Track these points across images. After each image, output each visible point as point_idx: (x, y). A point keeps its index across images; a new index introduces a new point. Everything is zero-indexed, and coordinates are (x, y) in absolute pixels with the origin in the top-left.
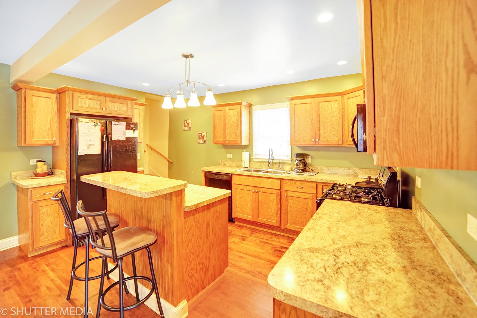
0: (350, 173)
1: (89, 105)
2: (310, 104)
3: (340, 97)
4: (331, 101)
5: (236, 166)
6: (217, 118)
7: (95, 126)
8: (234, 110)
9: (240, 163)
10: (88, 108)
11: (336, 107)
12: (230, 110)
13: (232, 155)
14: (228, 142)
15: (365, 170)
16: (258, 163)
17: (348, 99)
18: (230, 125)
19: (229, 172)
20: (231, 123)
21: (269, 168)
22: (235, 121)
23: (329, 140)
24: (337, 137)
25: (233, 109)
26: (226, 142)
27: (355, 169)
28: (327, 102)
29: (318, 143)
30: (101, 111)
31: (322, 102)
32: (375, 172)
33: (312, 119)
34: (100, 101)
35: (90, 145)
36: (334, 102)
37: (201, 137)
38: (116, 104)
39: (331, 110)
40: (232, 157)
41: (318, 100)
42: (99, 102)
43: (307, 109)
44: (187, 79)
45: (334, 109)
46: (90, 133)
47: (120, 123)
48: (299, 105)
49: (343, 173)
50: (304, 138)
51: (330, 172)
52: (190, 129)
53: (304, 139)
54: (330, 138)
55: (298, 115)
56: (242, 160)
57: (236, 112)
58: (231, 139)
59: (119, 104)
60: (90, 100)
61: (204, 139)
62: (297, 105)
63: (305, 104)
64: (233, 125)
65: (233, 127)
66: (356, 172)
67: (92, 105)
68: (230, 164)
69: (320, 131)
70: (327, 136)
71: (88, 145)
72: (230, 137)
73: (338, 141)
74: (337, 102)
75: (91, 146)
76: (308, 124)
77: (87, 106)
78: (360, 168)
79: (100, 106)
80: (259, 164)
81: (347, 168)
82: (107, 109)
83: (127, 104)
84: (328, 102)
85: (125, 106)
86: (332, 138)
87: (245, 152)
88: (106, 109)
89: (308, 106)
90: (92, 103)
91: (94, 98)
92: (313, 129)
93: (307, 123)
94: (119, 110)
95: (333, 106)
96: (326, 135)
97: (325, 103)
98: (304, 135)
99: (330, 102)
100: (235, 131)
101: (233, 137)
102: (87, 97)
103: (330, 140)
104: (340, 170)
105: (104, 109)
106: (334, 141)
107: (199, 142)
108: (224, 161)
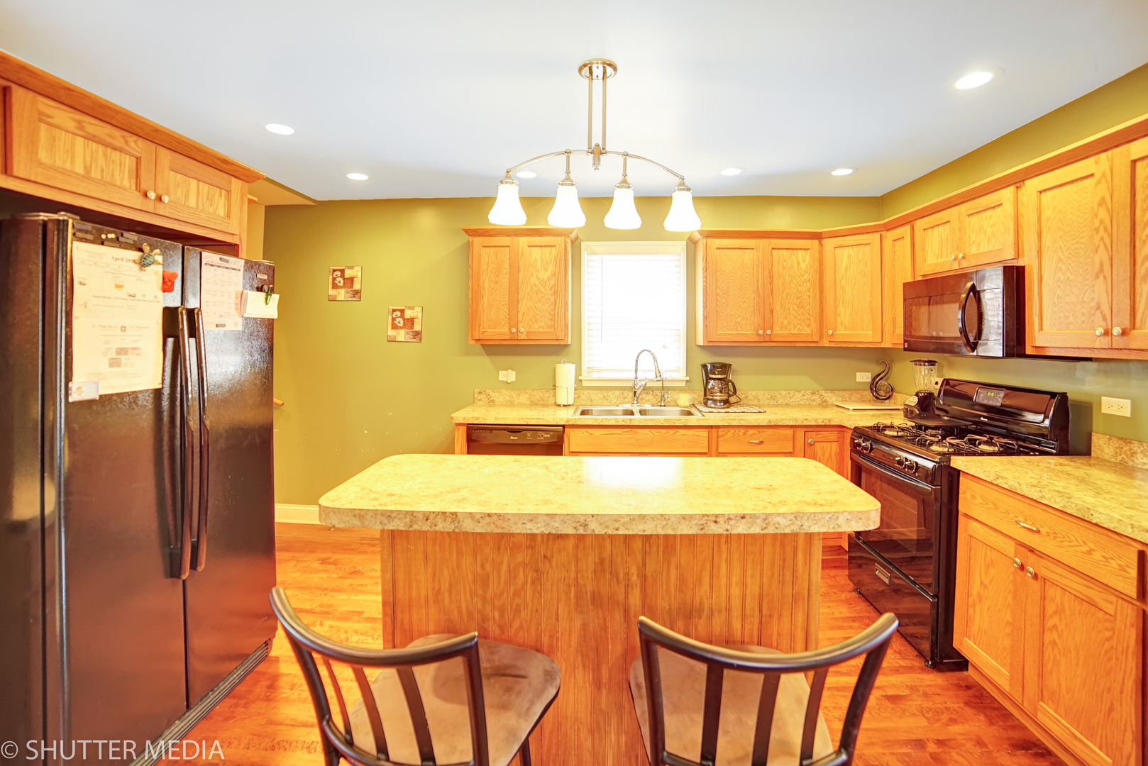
0: (814, 401)
1: (88, 165)
2: (752, 251)
3: (816, 242)
4: (796, 249)
5: (528, 402)
6: (484, 267)
7: (143, 264)
8: (547, 249)
9: (541, 394)
10: (83, 177)
11: (807, 262)
12: (533, 249)
13: (514, 373)
14: (524, 336)
15: (840, 393)
16: (596, 392)
17: (835, 248)
18: (531, 289)
19: (558, 420)
20: (535, 285)
21: (635, 402)
22: (549, 279)
23: (792, 332)
24: (809, 325)
25: (541, 246)
26: (519, 338)
27: (823, 392)
28: (789, 251)
29: (770, 339)
30: (138, 202)
31: (779, 249)
32: (859, 396)
33: (758, 286)
34: (134, 159)
35: (122, 351)
36: (803, 251)
37: (400, 322)
38: (194, 182)
39: (796, 269)
40: (514, 379)
41: (770, 244)
42: (129, 162)
43: (746, 262)
44: (597, 139)
45: (803, 266)
46: (123, 293)
47: (227, 261)
48: (727, 251)
49: (801, 402)
50: (739, 328)
51: (775, 403)
52: (357, 296)
53: (737, 330)
54: (795, 327)
55: (723, 273)
56: (554, 386)
57: (550, 253)
58: (536, 328)
59: (201, 183)
60: (94, 145)
61: (412, 328)
62: (721, 250)
63: (740, 251)
64: (542, 289)
65: (540, 295)
66: (825, 398)
67: (102, 171)
68: (508, 398)
69: (774, 314)
70: (789, 324)
71: (114, 351)
72: (530, 323)
73: (812, 334)
74: (808, 251)
75: (126, 354)
76: (747, 296)
77: (79, 169)
78: (832, 390)
79: (133, 181)
80: (599, 395)
81: (808, 392)
82: (166, 199)
83: (229, 192)
84: (791, 251)
85: (221, 196)
86: (799, 329)
87: (564, 362)
88: (159, 199)
89: (748, 255)
90: (101, 160)
91: (109, 140)
92: (759, 307)
93: (746, 294)
94: (200, 207)
95: (801, 260)
96: (786, 322)
97: (785, 251)
98: (739, 320)
99: (795, 251)
100: (547, 306)
101: (540, 324)
102: (80, 125)
103: (796, 332)
104: (795, 397)
105: (152, 195)
106: (803, 334)
107: (395, 337)
108: (489, 391)
